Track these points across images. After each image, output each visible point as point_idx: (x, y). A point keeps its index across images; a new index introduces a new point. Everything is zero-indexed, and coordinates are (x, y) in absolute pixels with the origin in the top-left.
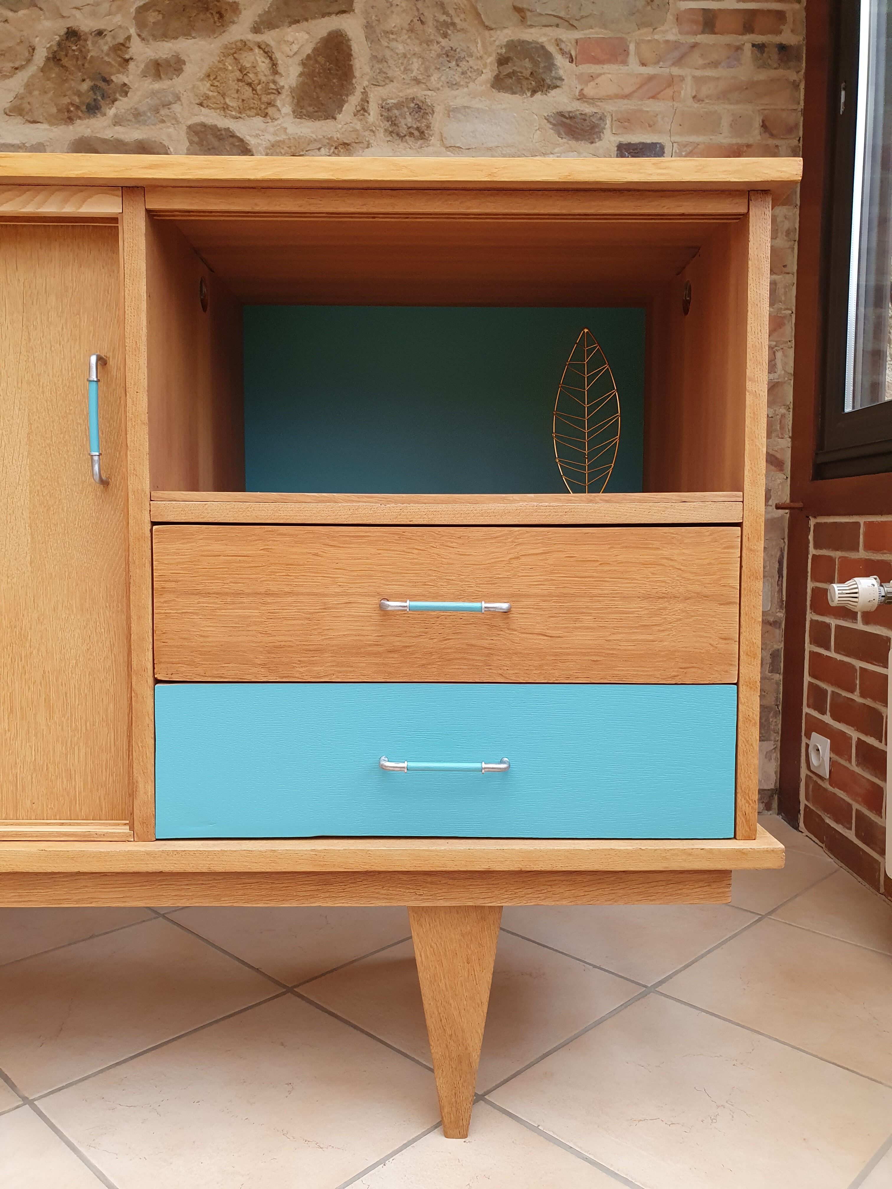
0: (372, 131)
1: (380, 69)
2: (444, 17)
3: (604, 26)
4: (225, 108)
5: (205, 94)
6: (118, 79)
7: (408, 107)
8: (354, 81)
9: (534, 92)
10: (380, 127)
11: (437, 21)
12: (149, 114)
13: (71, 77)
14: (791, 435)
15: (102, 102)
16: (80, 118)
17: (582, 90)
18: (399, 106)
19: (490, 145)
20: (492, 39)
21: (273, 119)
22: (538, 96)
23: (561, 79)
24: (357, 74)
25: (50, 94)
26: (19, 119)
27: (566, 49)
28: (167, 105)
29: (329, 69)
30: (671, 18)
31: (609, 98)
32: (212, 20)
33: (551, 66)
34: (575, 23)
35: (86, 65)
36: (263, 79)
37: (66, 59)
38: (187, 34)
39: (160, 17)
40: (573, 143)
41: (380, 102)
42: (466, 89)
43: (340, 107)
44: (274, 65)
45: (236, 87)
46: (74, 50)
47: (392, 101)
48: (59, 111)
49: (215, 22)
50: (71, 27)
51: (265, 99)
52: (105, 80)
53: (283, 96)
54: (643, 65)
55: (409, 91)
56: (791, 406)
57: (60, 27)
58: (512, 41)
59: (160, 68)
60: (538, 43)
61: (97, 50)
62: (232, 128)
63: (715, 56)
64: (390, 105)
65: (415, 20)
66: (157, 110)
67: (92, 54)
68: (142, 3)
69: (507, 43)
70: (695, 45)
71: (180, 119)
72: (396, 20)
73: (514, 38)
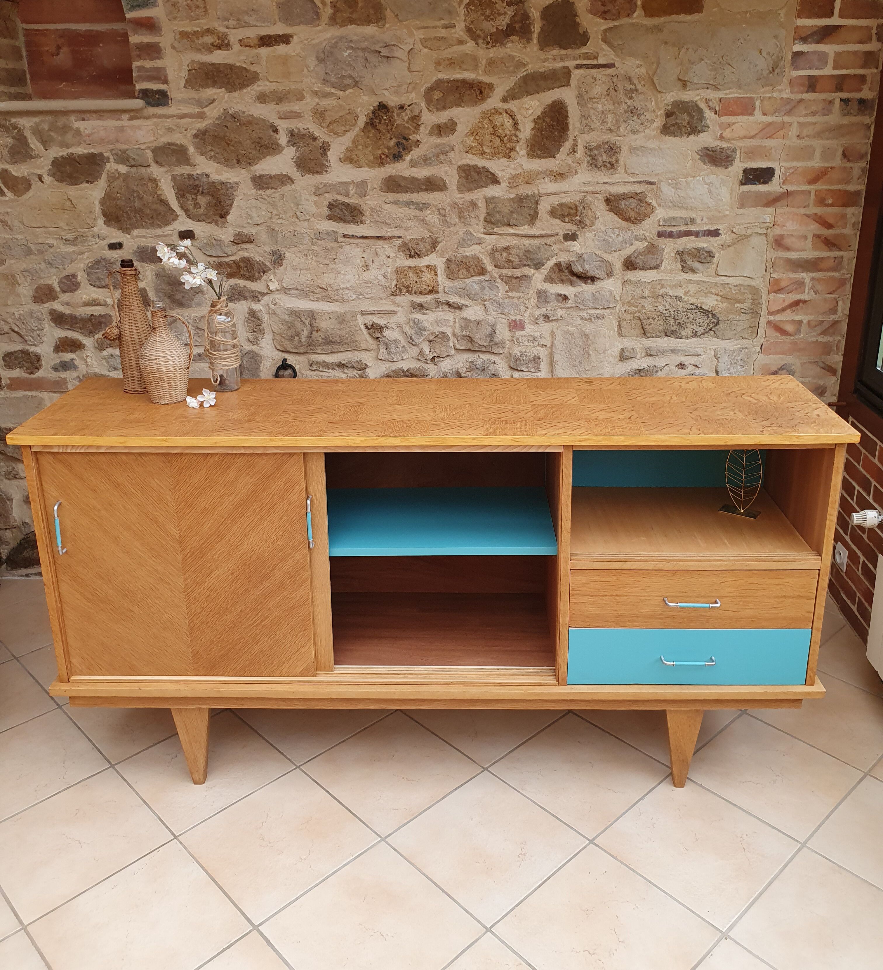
0: (579, 163)
1: (587, 124)
2: (631, 86)
3: (740, 87)
4: (483, 153)
5: (471, 145)
6: (414, 137)
7: (604, 148)
8: (568, 133)
9: (689, 134)
10: (584, 161)
11: (626, 90)
12: (433, 159)
13: (383, 137)
14: (843, 353)
15: (403, 153)
16: (388, 163)
17: (722, 133)
18: (598, 147)
19: (658, 172)
20: (662, 99)
21: (514, 160)
22: (692, 137)
23: (708, 127)
24: (571, 127)
25: (370, 149)
26: (349, 166)
27: (713, 106)
28: (445, 153)
29: (552, 126)
30: (787, 81)
31: (740, 138)
32: (475, 95)
33: (702, 117)
34: (720, 87)
35: (393, 130)
36: (508, 133)
37: (380, 125)
38: (458, 105)
39: (441, 95)
40: (713, 168)
41: (585, 144)
42: (643, 134)
43: (558, 151)
44: (516, 124)
45: (490, 139)
46: (385, 120)
47: (593, 144)
48: (374, 158)
49: (477, 96)
50: (382, 102)
51: (508, 146)
52: (405, 138)
53: (521, 143)
54: (765, 114)
55: (604, 137)
56: (845, 335)
57: (374, 102)
58: (676, 101)
59: (441, 129)
60: (693, 102)
61: (400, 119)
62: (487, 166)
63: (814, 108)
64: (592, 147)
65: (611, 89)
66: (438, 156)
67: (397, 122)
68: (429, 85)
69: (673, 102)
70: (801, 101)
71: (454, 162)
72: (598, 89)
73: (678, 99)
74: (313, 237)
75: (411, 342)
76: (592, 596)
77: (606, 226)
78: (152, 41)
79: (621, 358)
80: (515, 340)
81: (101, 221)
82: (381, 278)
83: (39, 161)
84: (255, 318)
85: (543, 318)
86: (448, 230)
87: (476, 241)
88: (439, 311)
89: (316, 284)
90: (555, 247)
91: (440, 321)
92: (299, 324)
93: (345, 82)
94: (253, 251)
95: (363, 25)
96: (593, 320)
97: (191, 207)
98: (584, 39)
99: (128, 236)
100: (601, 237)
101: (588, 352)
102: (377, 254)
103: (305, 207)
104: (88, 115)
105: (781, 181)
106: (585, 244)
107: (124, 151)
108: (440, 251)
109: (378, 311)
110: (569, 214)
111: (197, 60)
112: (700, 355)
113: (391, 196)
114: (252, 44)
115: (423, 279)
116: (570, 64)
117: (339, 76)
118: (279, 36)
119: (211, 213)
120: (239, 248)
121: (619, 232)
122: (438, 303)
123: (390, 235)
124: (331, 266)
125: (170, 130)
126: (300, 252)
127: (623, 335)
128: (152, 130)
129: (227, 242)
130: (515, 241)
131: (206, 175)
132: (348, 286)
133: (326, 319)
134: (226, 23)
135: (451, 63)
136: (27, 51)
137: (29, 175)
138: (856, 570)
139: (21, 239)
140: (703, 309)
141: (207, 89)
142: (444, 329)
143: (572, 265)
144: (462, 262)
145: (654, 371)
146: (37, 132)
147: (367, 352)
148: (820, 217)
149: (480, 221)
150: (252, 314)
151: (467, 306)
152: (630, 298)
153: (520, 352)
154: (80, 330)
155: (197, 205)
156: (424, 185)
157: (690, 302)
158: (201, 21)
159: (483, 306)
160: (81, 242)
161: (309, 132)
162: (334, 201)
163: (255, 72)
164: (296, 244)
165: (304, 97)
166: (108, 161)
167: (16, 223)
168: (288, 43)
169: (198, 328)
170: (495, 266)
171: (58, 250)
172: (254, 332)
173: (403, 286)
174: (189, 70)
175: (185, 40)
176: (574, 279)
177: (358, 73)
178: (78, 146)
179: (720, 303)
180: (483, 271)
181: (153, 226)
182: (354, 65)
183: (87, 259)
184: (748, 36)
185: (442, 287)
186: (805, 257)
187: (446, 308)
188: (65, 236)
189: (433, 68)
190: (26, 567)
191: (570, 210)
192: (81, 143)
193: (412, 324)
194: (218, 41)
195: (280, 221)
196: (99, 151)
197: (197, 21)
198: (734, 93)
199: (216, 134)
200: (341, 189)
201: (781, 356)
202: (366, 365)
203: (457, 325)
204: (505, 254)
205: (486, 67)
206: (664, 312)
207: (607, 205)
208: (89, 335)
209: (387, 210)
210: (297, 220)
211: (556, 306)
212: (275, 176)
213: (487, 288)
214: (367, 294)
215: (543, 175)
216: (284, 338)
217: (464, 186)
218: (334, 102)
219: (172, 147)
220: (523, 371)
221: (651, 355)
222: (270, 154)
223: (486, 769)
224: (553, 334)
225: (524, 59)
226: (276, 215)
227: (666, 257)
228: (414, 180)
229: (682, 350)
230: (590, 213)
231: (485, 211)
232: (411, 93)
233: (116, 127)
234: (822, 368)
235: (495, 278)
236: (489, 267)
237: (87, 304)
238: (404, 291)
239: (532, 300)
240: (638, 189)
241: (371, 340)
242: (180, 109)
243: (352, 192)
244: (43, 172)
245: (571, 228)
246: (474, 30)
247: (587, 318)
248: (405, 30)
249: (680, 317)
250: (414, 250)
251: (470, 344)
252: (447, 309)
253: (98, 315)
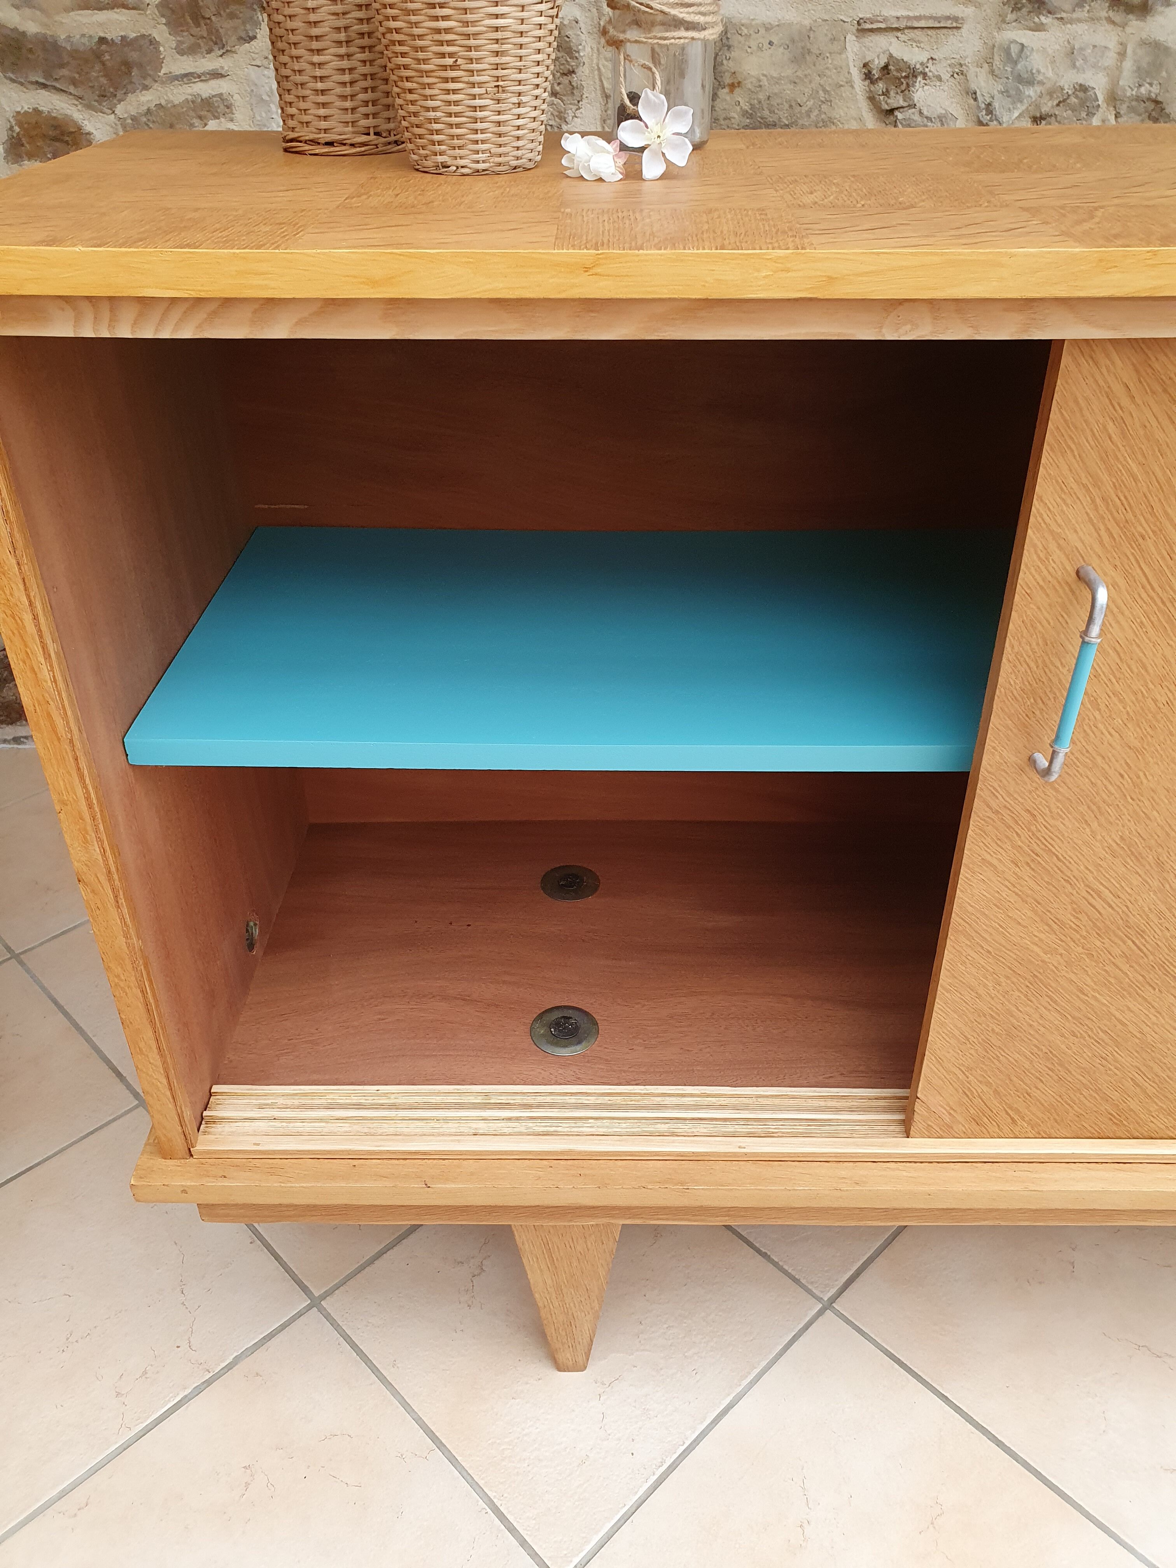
75: (987, 120)
88: (1079, 20)
91: (1081, 49)
109: (909, 18)
133: (760, 49)
142: (1087, 78)
154: (72, 89)
187: (1102, 8)
193: (998, 62)
203: (1128, 65)
208: (99, 102)
241: (872, 119)
252: (1104, 14)
253: (118, 41)
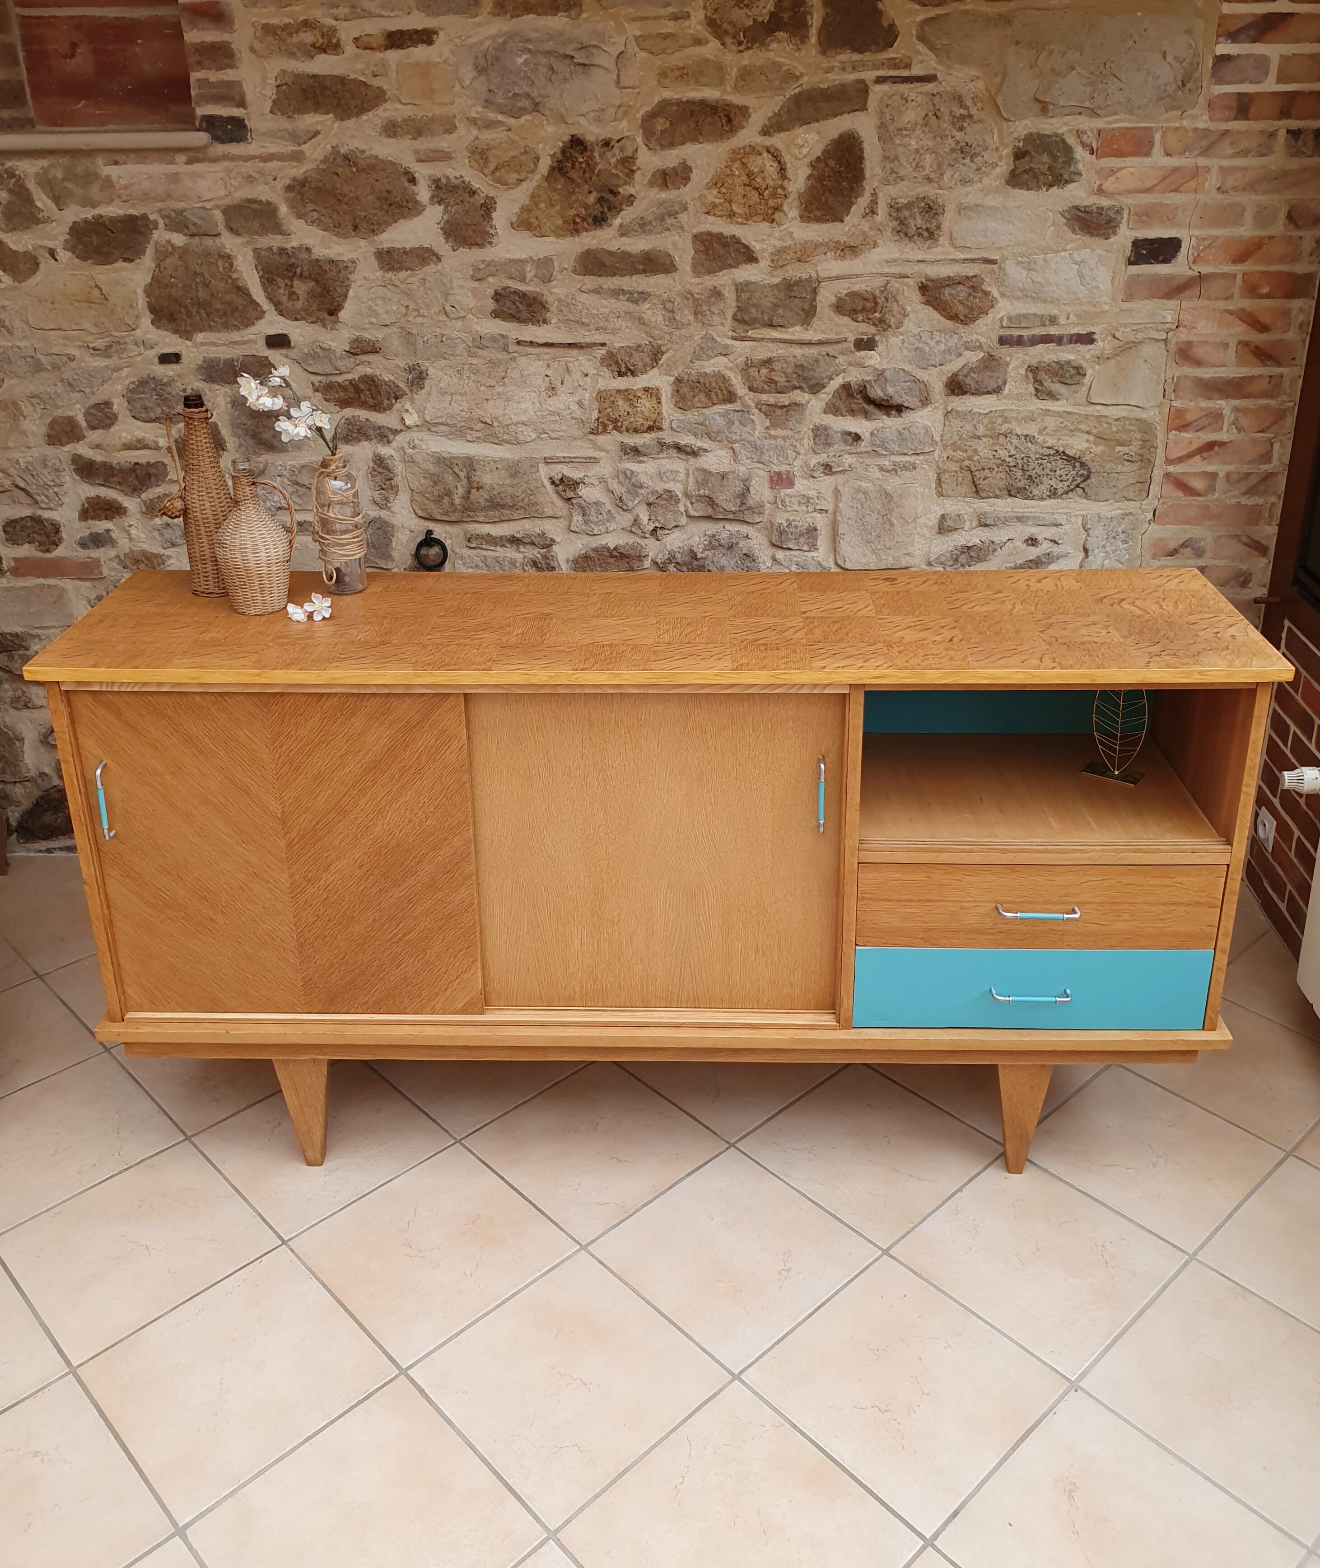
0: (879, 230)
1: (892, 169)
2: (962, 111)
3: (1131, 112)
4: (731, 215)
5: (713, 202)
6: (625, 190)
7: (918, 208)
8: (863, 184)
9: (1051, 186)
10: (888, 226)
11: (954, 117)
12: (654, 223)
13: (577, 190)
14: (1277, 523)
15: (609, 214)
16: (586, 230)
17: (1101, 185)
18: (909, 206)
19: (1000, 244)
20: (1009, 130)
21: (779, 225)
22: (1055, 190)
23: (1080, 174)
24: (868, 175)
25: (558, 207)
26: (526, 234)
27: (1088, 142)
28: (673, 214)
29: (839, 172)
30: (1203, 102)
31: (1130, 192)
32: (720, 124)
33: (1070, 158)
34: (1099, 112)
35: (594, 178)
36: (771, 183)
37: (573, 171)
38: (694, 140)
39: (668, 124)
40: (1087, 239)
41: (890, 201)
42: (979, 185)
43: (848, 211)
44: (782, 169)
45: (743, 192)
46: (581, 163)
47: (902, 200)
48: (564, 222)
49: (723, 126)
50: (575, 135)
51: (771, 203)
52: (611, 192)
53: (790, 200)
54: (1168, 155)
56: (1283, 495)
57: (564, 134)
58: (1031, 134)
59: (667, 178)
60: (1057, 135)
61: (604, 162)
62: (737, 235)
63: (1245, 144)
64: (900, 205)
65: (930, 115)
66: (662, 219)
67: (600, 167)
68: (649, 109)
69: (1026, 135)
70: (1225, 133)
71: (686, 227)
72: (910, 115)
73: (1033, 130)
74: (471, 345)
75: (620, 504)
76: (889, 901)
77: (920, 327)
78: (219, 40)
79: (940, 529)
80: (779, 503)
81: (146, 320)
82: (574, 407)
83: (50, 228)
84: (383, 468)
85: (822, 468)
86: (677, 332)
87: (721, 350)
88: (663, 458)
89: (476, 417)
90: (841, 359)
91: (664, 473)
92: (451, 478)
93: (519, 105)
94: (380, 366)
95: (546, 14)
96: (899, 473)
97: (284, 299)
98: (889, 36)
99: (189, 343)
100: (913, 344)
101: (890, 521)
102: (568, 370)
103: (458, 298)
104: (124, 157)
105: (1191, 258)
106: (888, 354)
107: (181, 212)
108: (665, 366)
109: (570, 457)
110: (864, 309)
111: (290, 70)
112: (1061, 525)
113: (590, 282)
114: (374, 45)
115: (639, 409)
116: (869, 75)
117: (510, 95)
118: (416, 32)
119: (315, 307)
120: (358, 362)
121: (940, 337)
122: (662, 446)
123: (588, 340)
124: (499, 389)
125: (250, 179)
126: (451, 367)
127: (944, 494)
128: (221, 179)
129: (339, 352)
130: (780, 351)
131: (307, 249)
132: (525, 420)
133: (491, 471)
134: (335, 11)
135: (684, 74)
136: (26, 51)
137: (34, 249)
138: (1287, 850)
139: (26, 347)
140: (1067, 455)
141: (306, 116)
142: (670, 486)
143: (868, 387)
144: (699, 382)
145: (991, 549)
146: (46, 182)
147: (554, 520)
148: (1250, 315)
149: (726, 319)
150: (379, 461)
151: (706, 451)
152: (956, 438)
153: (787, 520)
154: (118, 487)
155: (293, 296)
156: (641, 264)
157: (1047, 445)
158: (294, 8)
159: (731, 451)
160: (117, 351)
161: (464, 182)
162: (503, 289)
163: (380, 89)
164: (445, 355)
165: (455, 128)
166: (156, 228)
167: (17, 323)
168: (430, 42)
169: (297, 484)
170: (750, 389)
171: (83, 364)
172: (383, 489)
173: (608, 420)
174: (278, 86)
175: (270, 39)
176: (870, 408)
177: (538, 90)
178: (109, 204)
179: (1093, 446)
180: (731, 397)
181: (227, 328)
182: (533, 77)
183: (126, 378)
184: (1146, 30)
185: (668, 421)
186: (1224, 375)
187: (674, 453)
188: (93, 343)
189: (655, 82)
190: (46, 838)
191: (865, 302)
192: (113, 200)
193: (621, 478)
194: (321, 41)
195: (420, 320)
196: (142, 212)
197: (288, 9)
198: (1121, 121)
199: (321, 185)
200: (513, 270)
201: (1185, 526)
202: (553, 540)
203: (691, 479)
204: (764, 371)
205: (737, 80)
206: (1008, 459)
207: (923, 295)
208: (133, 493)
209: (584, 303)
210: (445, 318)
211: (842, 451)
212: (412, 250)
213: (737, 423)
214: (554, 431)
215: (823, 248)
216: (427, 498)
217: (703, 265)
218: (502, 135)
219: (254, 206)
220: (790, 549)
221: (986, 525)
222: (404, 217)
223: (733, 1145)
224: (837, 493)
225: (796, 68)
226: (414, 310)
227: (1012, 375)
228: (625, 256)
229: (1034, 518)
230: (895, 307)
231: (734, 304)
232: (621, 120)
233: (166, 175)
234: (1246, 544)
235: (750, 407)
236: (741, 390)
237: (128, 447)
238: (611, 427)
239: (806, 441)
240: (970, 270)
241: (559, 503)
242: (264, 147)
243: (529, 276)
244: (57, 244)
245: (867, 330)
246: (719, 23)
247: (890, 468)
248: (612, 23)
249: (1031, 468)
250: (625, 364)
251: (710, 509)
252: (675, 455)
253: (145, 464)
